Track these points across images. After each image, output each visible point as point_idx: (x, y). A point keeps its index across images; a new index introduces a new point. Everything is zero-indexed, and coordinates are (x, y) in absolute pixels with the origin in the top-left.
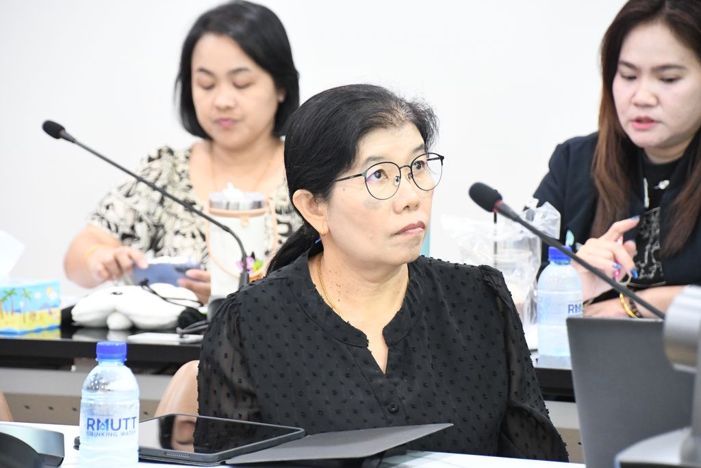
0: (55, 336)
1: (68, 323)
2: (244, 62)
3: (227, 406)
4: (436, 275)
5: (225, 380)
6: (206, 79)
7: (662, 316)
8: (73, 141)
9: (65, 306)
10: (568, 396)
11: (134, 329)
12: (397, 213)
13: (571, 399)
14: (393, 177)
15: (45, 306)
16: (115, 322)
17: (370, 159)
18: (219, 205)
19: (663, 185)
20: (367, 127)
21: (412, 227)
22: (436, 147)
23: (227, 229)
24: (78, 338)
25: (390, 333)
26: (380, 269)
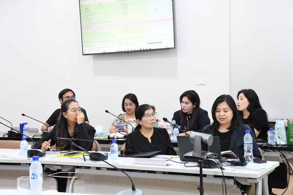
0: (107, 139)
1: (109, 137)
2: (131, 102)
3: (129, 149)
4: (157, 130)
5: (129, 146)
6: (126, 105)
7: (189, 135)
8: (109, 113)
9: (109, 135)
10: (177, 146)
11: (118, 138)
12: (151, 121)
13: (177, 147)
14: (150, 116)
15: (106, 135)
16: (115, 137)
17: (147, 114)
18: (129, 121)
19: (189, 117)
20: (146, 109)
21: (153, 122)
22: (156, 111)
23: (130, 124)
24: (110, 140)
25: (151, 138)
26: (149, 129)
